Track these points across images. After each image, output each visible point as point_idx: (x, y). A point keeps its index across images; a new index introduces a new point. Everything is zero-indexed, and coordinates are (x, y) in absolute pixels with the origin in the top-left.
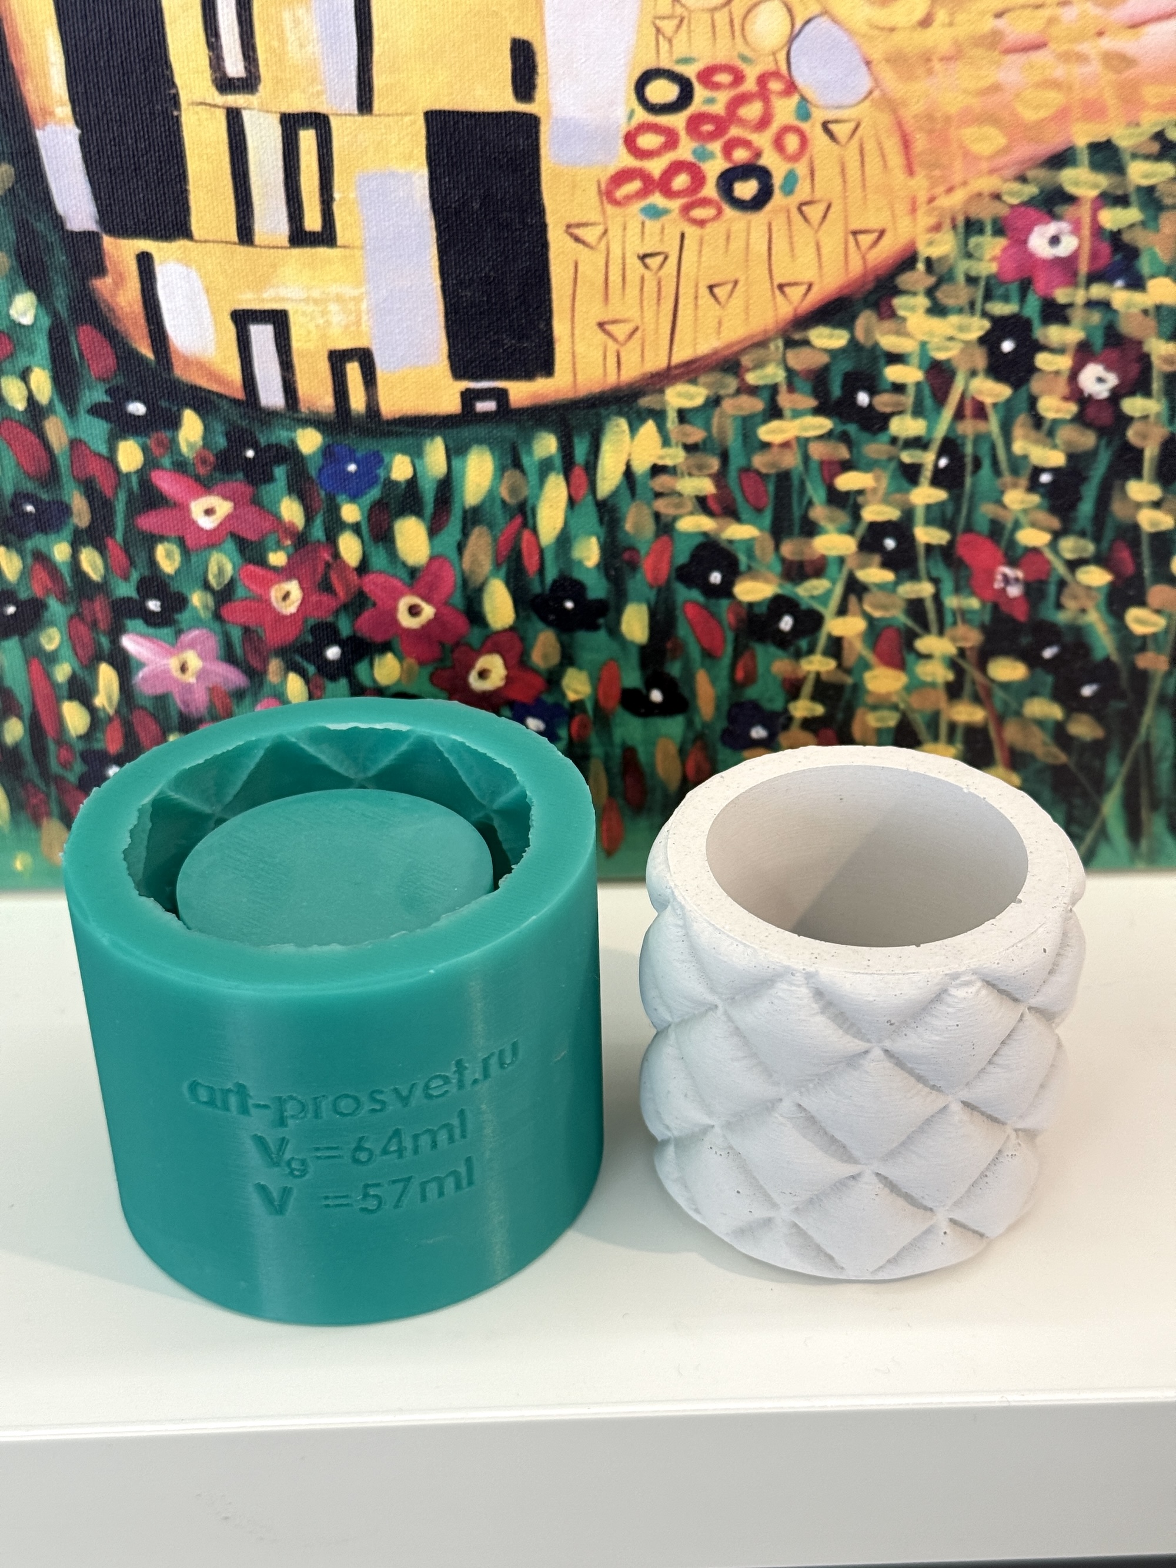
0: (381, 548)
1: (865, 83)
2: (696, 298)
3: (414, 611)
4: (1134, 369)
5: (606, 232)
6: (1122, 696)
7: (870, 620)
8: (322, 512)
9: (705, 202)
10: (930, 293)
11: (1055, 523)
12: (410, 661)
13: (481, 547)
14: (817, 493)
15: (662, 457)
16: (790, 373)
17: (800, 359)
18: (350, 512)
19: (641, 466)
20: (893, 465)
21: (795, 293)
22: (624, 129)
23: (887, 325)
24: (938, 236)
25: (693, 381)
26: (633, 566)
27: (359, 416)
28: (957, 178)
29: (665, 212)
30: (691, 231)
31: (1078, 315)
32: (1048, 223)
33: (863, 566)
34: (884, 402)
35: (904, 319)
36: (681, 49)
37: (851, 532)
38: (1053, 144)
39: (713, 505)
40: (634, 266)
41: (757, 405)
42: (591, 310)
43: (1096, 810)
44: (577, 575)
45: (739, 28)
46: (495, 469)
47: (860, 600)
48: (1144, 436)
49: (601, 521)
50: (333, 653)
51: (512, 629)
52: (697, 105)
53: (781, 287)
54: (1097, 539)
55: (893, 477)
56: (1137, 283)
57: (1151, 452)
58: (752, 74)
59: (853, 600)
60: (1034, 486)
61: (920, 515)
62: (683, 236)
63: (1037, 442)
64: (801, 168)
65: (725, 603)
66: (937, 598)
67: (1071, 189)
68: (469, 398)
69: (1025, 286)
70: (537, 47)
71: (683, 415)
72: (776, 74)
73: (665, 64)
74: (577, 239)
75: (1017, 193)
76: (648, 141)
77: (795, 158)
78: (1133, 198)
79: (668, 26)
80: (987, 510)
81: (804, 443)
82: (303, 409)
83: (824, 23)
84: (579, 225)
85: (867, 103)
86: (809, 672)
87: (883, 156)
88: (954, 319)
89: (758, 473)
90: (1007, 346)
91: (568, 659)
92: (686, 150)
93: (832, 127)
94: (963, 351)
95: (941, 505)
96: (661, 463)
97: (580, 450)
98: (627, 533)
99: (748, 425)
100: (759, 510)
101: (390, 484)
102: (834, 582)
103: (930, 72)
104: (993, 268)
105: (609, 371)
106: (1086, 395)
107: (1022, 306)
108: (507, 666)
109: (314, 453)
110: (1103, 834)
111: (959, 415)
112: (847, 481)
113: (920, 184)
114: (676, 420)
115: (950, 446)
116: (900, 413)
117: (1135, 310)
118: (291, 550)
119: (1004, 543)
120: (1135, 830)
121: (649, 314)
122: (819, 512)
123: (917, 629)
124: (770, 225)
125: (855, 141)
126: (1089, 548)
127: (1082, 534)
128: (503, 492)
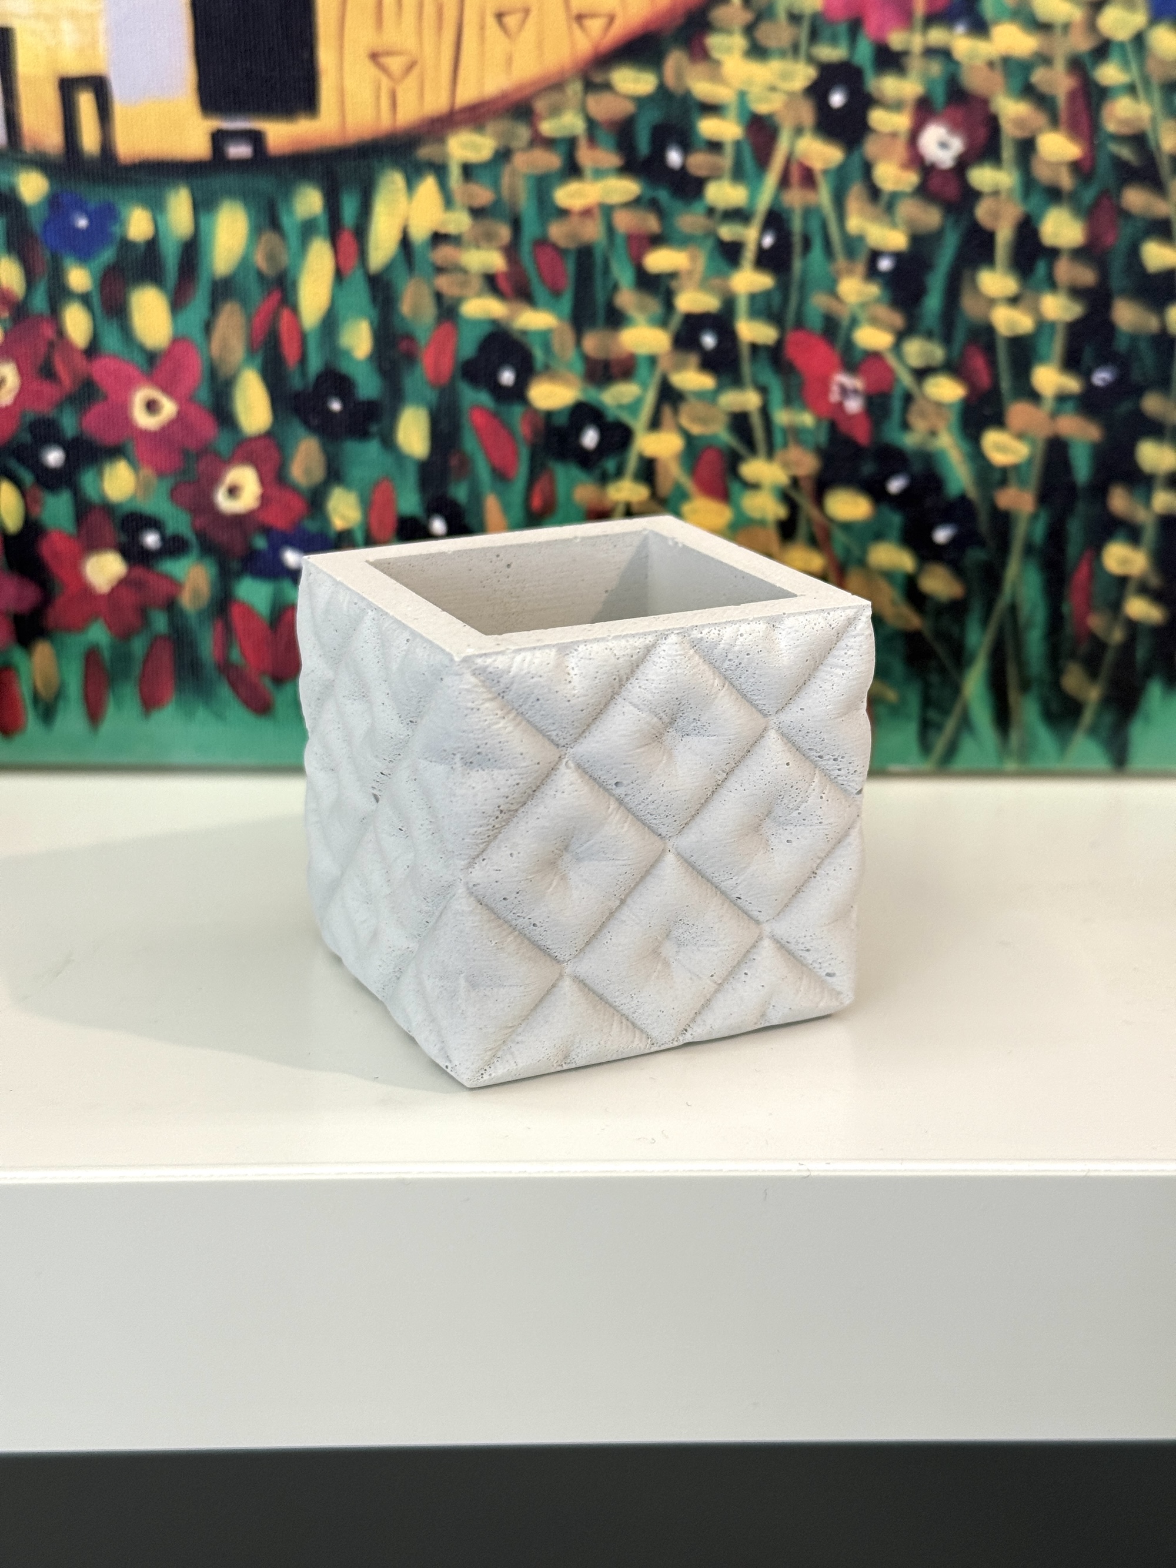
0: (115, 326)
2: (482, 27)
3: (151, 406)
4: (982, 133)
6: (981, 543)
7: (690, 439)
8: (46, 278)
10: (749, 30)
11: (898, 320)
12: (147, 472)
13: (232, 330)
14: (623, 275)
15: (444, 223)
16: (591, 124)
17: (603, 107)
18: (79, 278)
19: (420, 233)
20: (710, 243)
21: (595, 26)
23: (701, 68)
25: (480, 129)
26: (411, 358)
27: (92, 161)
31: (915, 64)
33: (679, 367)
34: (699, 162)
35: (717, 64)
37: (663, 322)
39: (503, 284)
41: (552, 161)
42: (363, 37)
43: (956, 689)
44: (345, 367)
46: (250, 231)
47: (676, 411)
48: (996, 215)
49: (374, 299)
50: (54, 457)
51: (269, 435)
53: (580, 18)
54: (947, 339)
55: (711, 258)
56: (980, 27)
57: (1004, 235)
59: (667, 412)
60: (872, 272)
61: (742, 305)
63: (875, 219)
65: (517, 411)
66: (765, 412)
68: (219, 139)
69: (855, 27)
71: (468, 171)
80: (819, 302)
81: (607, 211)
82: (28, 146)
86: (616, 504)
88: (775, 64)
89: (555, 247)
90: (837, 99)
91: (334, 475)
94: (787, 105)
95: (767, 294)
96: (443, 230)
97: (349, 210)
98: (403, 319)
99: (543, 186)
100: (556, 293)
101: (126, 245)
102: (644, 386)
105: (381, 115)
106: (927, 163)
107: (851, 51)
108: (262, 480)
109: (40, 204)
110: (966, 723)
111: (784, 182)
112: (659, 260)
114: (461, 179)
115: (775, 220)
116: (715, 175)
117: (979, 63)
118: (8, 325)
119: (840, 344)
120: (1003, 718)
121: (429, 44)
122: (627, 298)
123: (741, 448)
126: (937, 353)
127: (929, 335)
128: (260, 260)
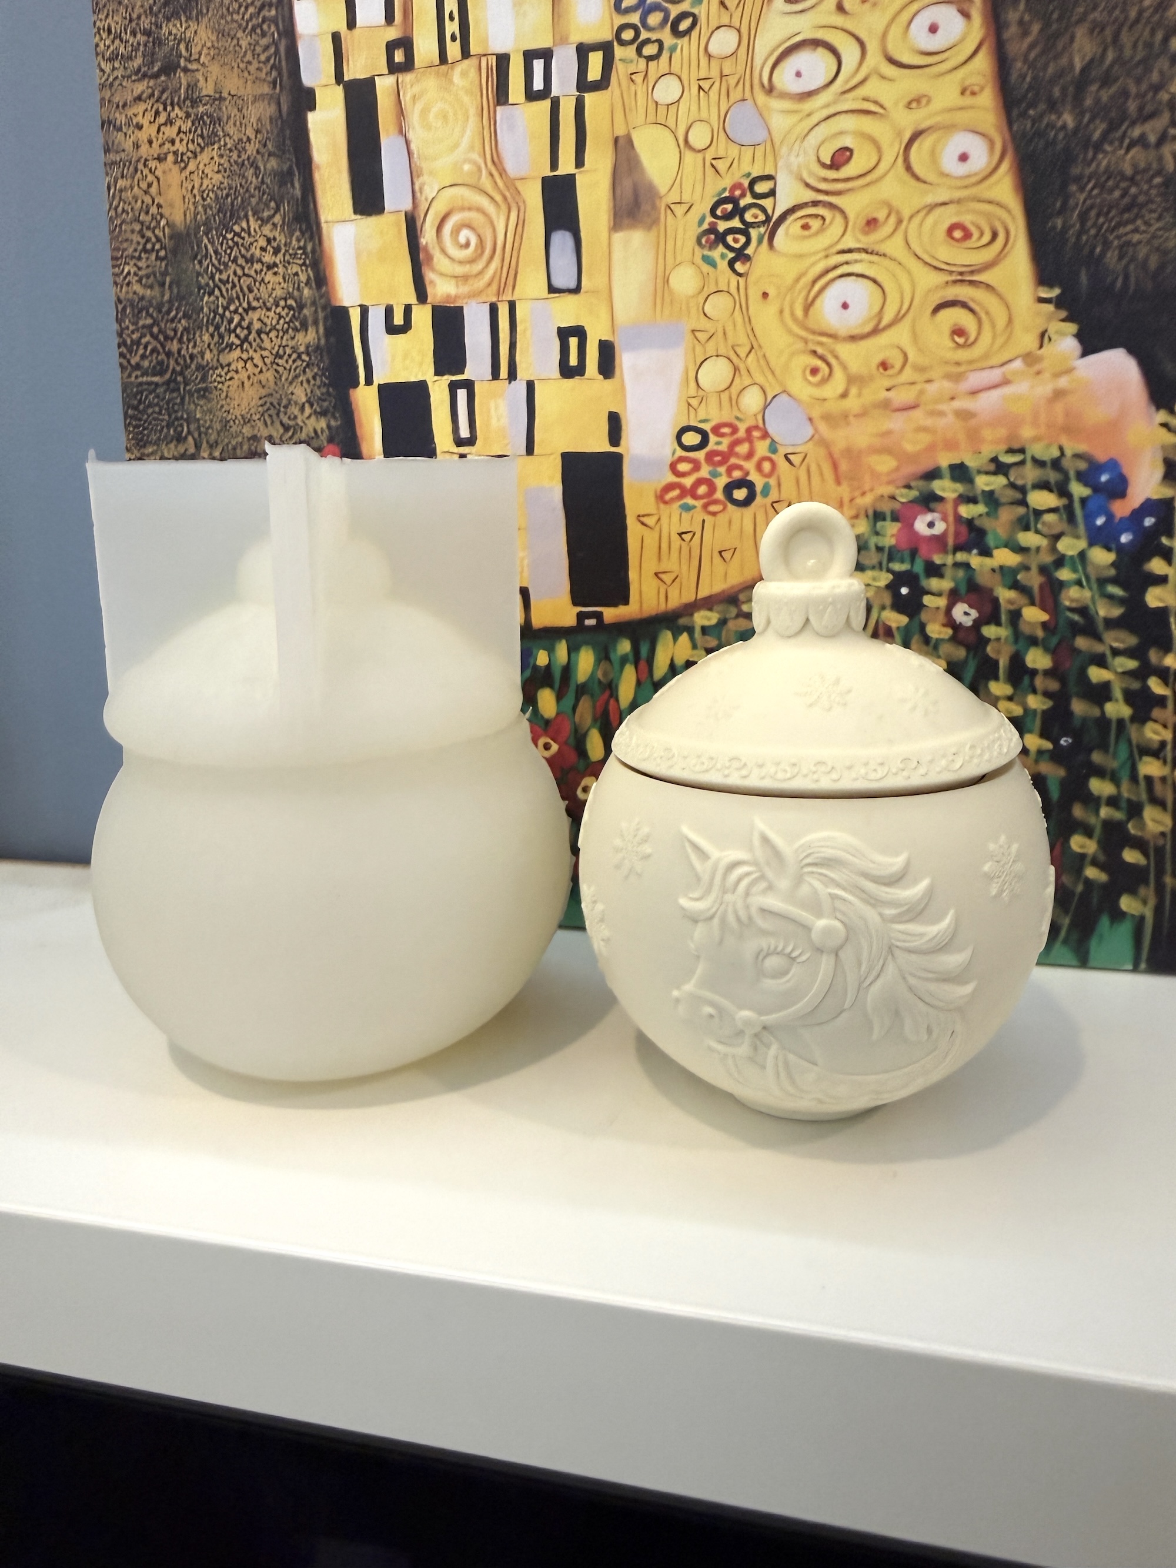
1: (809, 431)
2: (711, 559)
3: (547, 747)
4: (988, 607)
5: (659, 519)
9: (716, 502)
13: (585, 710)
15: (692, 656)
19: (679, 661)
22: (669, 463)
24: (856, 521)
25: (710, 609)
28: (867, 487)
29: (694, 507)
30: (709, 519)
31: (949, 572)
32: (926, 513)
36: (702, 415)
38: (926, 465)
40: (675, 538)
42: (650, 566)
45: (735, 402)
46: (595, 661)
48: (998, 651)
51: (602, 761)
52: (711, 446)
56: (986, 552)
57: (1003, 663)
58: (742, 428)
62: (704, 521)
64: (772, 482)
67: (940, 493)
68: (581, 617)
69: (914, 553)
70: (622, 416)
71: (704, 630)
72: (756, 427)
73: (693, 423)
74: (643, 524)
75: (905, 496)
76: (683, 467)
77: (769, 475)
78: (980, 498)
79: (694, 402)
83: (784, 397)
84: (644, 516)
85: (811, 444)
87: (821, 474)
88: (869, 573)
90: (904, 591)
92: (705, 472)
93: (790, 456)
94: (878, 593)
96: (691, 659)
97: (644, 650)
101: (535, 667)
103: (848, 424)
104: (893, 541)
105: (661, 603)
106: (958, 623)
107: (912, 565)
111: (875, 634)
113: (844, 491)
114: (701, 633)
117: (986, 569)
121: (685, 568)
124: (755, 514)
125: (804, 467)
128: (599, 675)
